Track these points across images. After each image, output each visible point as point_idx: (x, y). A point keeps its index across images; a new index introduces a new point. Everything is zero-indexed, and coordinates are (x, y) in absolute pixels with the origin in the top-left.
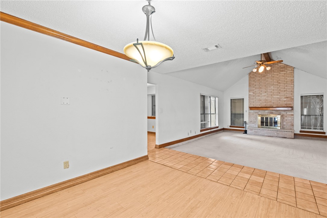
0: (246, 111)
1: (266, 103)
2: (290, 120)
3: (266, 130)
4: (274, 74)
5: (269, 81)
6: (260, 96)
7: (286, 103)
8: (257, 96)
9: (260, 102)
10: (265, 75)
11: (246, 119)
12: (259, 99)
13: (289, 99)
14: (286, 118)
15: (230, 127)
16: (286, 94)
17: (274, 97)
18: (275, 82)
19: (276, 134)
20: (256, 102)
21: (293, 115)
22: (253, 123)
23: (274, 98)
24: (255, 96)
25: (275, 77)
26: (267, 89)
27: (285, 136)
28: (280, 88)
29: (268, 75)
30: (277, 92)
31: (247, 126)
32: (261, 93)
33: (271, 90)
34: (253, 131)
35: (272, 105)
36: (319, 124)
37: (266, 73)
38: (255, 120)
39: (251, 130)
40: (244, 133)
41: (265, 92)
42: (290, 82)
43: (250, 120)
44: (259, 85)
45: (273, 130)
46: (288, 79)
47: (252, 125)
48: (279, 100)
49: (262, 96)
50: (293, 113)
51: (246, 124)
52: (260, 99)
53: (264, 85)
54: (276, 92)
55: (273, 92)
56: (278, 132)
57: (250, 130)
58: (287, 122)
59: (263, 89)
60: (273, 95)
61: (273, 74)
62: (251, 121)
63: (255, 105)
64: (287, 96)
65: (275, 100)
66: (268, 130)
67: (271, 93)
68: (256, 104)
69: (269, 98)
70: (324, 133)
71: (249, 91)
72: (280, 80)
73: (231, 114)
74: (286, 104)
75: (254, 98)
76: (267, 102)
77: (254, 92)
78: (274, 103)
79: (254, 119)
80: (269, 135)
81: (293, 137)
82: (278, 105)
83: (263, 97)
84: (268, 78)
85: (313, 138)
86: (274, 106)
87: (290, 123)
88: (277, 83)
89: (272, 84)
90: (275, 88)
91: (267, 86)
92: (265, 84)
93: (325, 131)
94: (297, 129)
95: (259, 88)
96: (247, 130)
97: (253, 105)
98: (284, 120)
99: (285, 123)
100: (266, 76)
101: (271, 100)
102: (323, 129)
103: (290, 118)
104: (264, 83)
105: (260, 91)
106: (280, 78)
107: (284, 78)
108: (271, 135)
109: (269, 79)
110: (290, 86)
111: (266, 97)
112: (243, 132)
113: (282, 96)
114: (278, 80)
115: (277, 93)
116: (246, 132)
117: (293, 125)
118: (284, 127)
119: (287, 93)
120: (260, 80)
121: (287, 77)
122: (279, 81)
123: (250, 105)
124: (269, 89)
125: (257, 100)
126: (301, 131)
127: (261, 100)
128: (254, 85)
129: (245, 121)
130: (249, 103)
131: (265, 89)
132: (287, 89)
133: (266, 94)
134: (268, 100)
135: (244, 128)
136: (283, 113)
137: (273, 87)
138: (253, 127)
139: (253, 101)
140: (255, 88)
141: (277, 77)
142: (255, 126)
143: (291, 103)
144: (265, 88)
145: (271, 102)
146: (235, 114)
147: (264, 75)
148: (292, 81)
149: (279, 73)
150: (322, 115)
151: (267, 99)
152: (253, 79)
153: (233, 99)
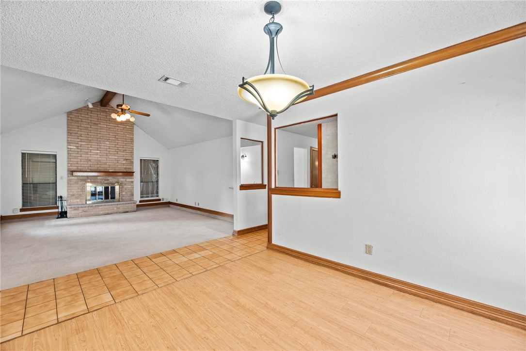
0: (62, 178)
1: (99, 166)
2: (130, 189)
3: (101, 206)
4: (110, 124)
5: (103, 133)
6: (89, 153)
7: (125, 167)
8: (83, 153)
9: (89, 163)
10: (98, 123)
11: (62, 191)
12: (87, 158)
13: (128, 162)
14: (125, 187)
15: (21, 210)
16: (125, 156)
17: (110, 157)
18: (112, 136)
19: (115, 209)
20: (81, 163)
21: (132, 182)
22: (77, 198)
23: (111, 159)
24: (79, 153)
25: (112, 129)
26: (100, 145)
27: (127, 210)
28: (117, 146)
29: (101, 123)
30: (114, 150)
31: (65, 203)
32: (91, 148)
33: (106, 147)
34: (79, 211)
35: (108, 169)
36: (155, 192)
37: (99, 120)
38: (81, 193)
40: (58, 218)
41: (96, 149)
42: (129, 140)
43: (71, 193)
44: (88, 136)
45: (111, 205)
46: (128, 136)
47: (75, 201)
48: (117, 162)
49: (91, 153)
50: (132, 180)
51: (62, 200)
52: (89, 158)
53: (95, 137)
54: (113, 150)
55: (110, 150)
56: (119, 206)
57: (75, 210)
58: (126, 191)
59: (94, 144)
60: (109, 155)
61: (108, 124)
62: (74, 195)
63: (79, 168)
64: (127, 158)
65: (112, 162)
66: (105, 205)
67: (106, 152)
68: (82, 165)
69: (103, 159)
70: (160, 200)
71: (69, 143)
72: (119, 135)
73: (25, 185)
74: (125, 168)
75: (78, 155)
76: (101, 163)
77: (77, 145)
78: (111, 166)
79: (80, 190)
80: (107, 212)
81: (135, 209)
82: (116, 168)
83: (94, 156)
84: (101, 128)
85: (151, 207)
86: (110, 171)
87: (130, 193)
88: (114, 139)
89: (108, 138)
90: (111, 145)
91: (101, 140)
92: (97, 137)
93: (160, 197)
94: (137, 198)
95: (87, 141)
96: (66, 212)
97: (76, 168)
98: (124, 189)
99: (124, 193)
100: (99, 125)
101: (107, 161)
102: (158, 196)
103: (130, 187)
104: (95, 134)
105: (89, 146)
106: (118, 132)
107: (123, 133)
108: (110, 212)
109: (104, 131)
110: (129, 145)
111: (99, 156)
112: (57, 216)
113: (121, 157)
114: (115, 134)
115: (114, 153)
116: (63, 215)
117: (133, 195)
118: (123, 198)
119: (127, 154)
120: (89, 129)
121: (126, 134)
122: (117, 137)
123: (71, 168)
124: (103, 145)
125: (84, 160)
126: (140, 202)
127: (90, 160)
128: (77, 135)
129: (59, 195)
130: (68, 164)
131: (97, 144)
132: (127, 149)
133: (99, 152)
134: (101, 161)
135: (58, 208)
136: (122, 180)
137: (108, 143)
138: (77, 204)
139: (76, 160)
140: (79, 140)
141: (115, 130)
142: (79, 203)
143: (131, 167)
144: (96, 142)
145: (105, 164)
146: (35, 185)
147: (94, 122)
148: (132, 139)
149: (117, 125)
150: (157, 182)
151: (100, 160)
152: (76, 124)
153: (29, 154)
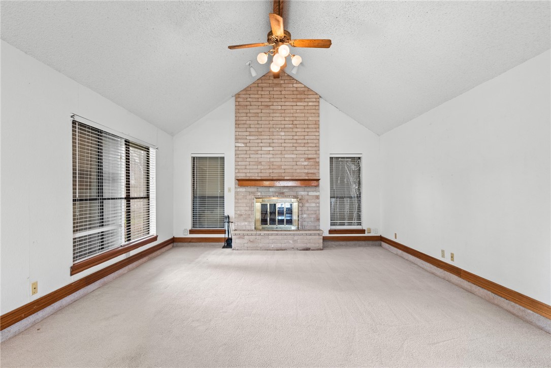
0: (229, 190)
1: (271, 171)
2: (314, 209)
3: (272, 235)
4: (287, 104)
5: (276, 119)
6: (259, 152)
7: (306, 171)
8: (252, 152)
9: (259, 167)
10: (270, 104)
11: (230, 209)
12: (256, 160)
13: (311, 162)
14: (307, 205)
15: (191, 232)
16: (307, 152)
17: (286, 156)
18: (288, 122)
19: (291, 242)
20: (251, 167)
21: (318, 197)
22: (245, 220)
23: (287, 160)
24: (248, 152)
25: (288, 111)
26: (273, 137)
27: (308, 246)
28: (296, 137)
29: (275, 104)
30: (291, 145)
31: (232, 226)
32: (261, 145)
33: (280, 141)
34: (245, 241)
35: (283, 175)
36: (355, 215)
37: (272, 100)
38: (250, 212)
39: (241, 237)
40: (224, 247)
41: (268, 145)
42: (313, 126)
43: (239, 212)
44: (258, 126)
46: (310, 118)
47: (243, 224)
48: (294, 163)
49: (262, 152)
50: (317, 194)
51: (229, 222)
52: (260, 160)
53: (266, 126)
54: (289, 145)
55: (285, 145)
56: (296, 238)
57: (239, 238)
58: (309, 212)
59: (265, 137)
60: (284, 152)
61: (283, 104)
62: (241, 215)
63: (248, 175)
64: (310, 156)
65: (288, 163)
66: (277, 235)
67: (281, 148)
68: (251, 171)
69: (276, 160)
70: (363, 231)
71: (237, 139)
72: (298, 119)
73: (194, 197)
74: (308, 173)
75: (246, 156)
76: (274, 167)
77: (246, 141)
78: (287, 171)
79: (248, 208)
80: (279, 246)
81: (321, 246)
82: (294, 174)
83: (266, 156)
84: (274, 111)
85: (348, 243)
86: (286, 178)
87: (314, 216)
88: (291, 126)
89: (283, 126)
90: (288, 137)
91: (274, 130)
92: (269, 126)
93: (364, 226)
94: (325, 226)
95: (257, 133)
96: (231, 239)
97: (244, 175)
98: (305, 209)
99: (305, 216)
100: (271, 107)
101: (281, 163)
102: (360, 224)
103: (314, 205)
104: (267, 122)
105: (260, 141)
106: (296, 115)
107: (303, 115)
108: (283, 246)
109: (277, 115)
110: (313, 134)
111: (271, 156)
112: (223, 244)
113: (301, 156)
114: (292, 119)
115: (291, 149)
116: (228, 243)
117: (319, 220)
118: (305, 224)
119: (310, 149)
120: (260, 115)
121: (308, 115)
122: (295, 122)
123: (238, 175)
124: (276, 137)
125: (254, 163)
126: (331, 232)
127: (260, 162)
128: (246, 126)
129: (226, 214)
130: (236, 169)
131: (268, 137)
132: (309, 141)
133: (271, 149)
134: (275, 163)
135: (224, 232)
136: (303, 193)
137: (283, 134)
138: (244, 228)
139: (243, 163)
140: (248, 134)
141: (292, 111)
142: (248, 228)
143: (315, 171)
144: (268, 133)
145: (280, 167)
146: (203, 198)
147: (266, 104)
148: (317, 123)
149: (294, 104)
150: (359, 197)
151: (273, 162)
152: (244, 111)
153: (199, 158)
